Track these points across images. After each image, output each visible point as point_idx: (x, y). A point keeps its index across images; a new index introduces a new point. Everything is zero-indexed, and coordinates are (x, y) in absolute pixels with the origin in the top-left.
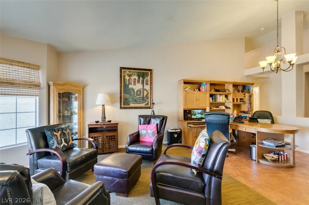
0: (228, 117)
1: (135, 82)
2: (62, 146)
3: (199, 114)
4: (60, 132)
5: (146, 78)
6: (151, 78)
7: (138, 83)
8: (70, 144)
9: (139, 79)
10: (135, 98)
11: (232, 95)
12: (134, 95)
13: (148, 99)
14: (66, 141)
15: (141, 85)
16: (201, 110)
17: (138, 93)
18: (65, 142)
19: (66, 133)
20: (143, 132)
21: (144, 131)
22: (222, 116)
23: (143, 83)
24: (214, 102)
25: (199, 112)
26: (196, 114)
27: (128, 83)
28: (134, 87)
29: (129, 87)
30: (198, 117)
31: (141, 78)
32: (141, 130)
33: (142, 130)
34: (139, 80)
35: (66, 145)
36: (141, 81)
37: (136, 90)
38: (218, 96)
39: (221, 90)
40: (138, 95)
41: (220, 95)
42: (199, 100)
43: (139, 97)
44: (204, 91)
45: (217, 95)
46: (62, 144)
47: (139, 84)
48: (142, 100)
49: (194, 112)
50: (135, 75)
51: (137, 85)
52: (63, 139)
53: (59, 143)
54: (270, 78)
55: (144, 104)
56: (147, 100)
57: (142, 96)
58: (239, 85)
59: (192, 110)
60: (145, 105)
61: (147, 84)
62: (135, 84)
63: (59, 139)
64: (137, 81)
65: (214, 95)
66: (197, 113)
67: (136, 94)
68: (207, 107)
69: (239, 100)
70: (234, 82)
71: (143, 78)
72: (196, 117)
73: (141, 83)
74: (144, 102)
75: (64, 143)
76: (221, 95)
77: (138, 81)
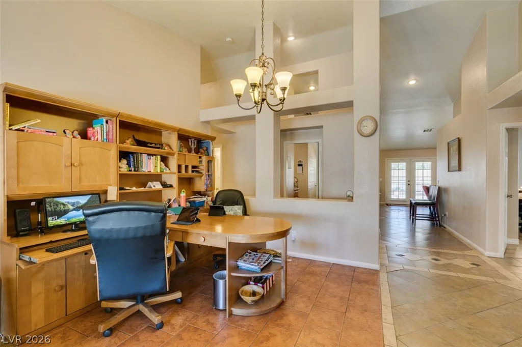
0: (162, 214)
3: (77, 209)
11: (176, 156)
16: (88, 197)
22: (145, 213)
24: (133, 172)
25: (78, 203)
26: (66, 212)
30: (74, 220)
38: (145, 157)
39: (151, 144)
41: (148, 155)
42: (81, 164)
44: (100, 138)
45: (142, 154)
49: (57, 204)
54: (235, 133)
58: (191, 138)
59: (48, 200)
65: (132, 153)
66: (71, 207)
68: (111, 185)
69: (190, 169)
70: (180, 130)
72: (68, 219)
76: (153, 155)
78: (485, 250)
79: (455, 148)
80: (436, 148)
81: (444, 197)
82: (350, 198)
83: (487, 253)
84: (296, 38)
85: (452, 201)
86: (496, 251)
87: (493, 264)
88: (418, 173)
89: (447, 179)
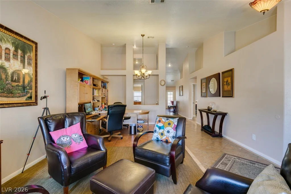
1: (7, 54)
5: (28, 54)
6: (36, 55)
7: (14, 58)
9: (16, 51)
10: (9, 85)
11: (101, 89)
12: (7, 80)
13: (31, 89)
15: (19, 63)
17: (15, 77)
20: (65, 140)
21: (65, 138)
23: (23, 62)
28: (6, 64)
31: (20, 52)
32: (60, 138)
33: (62, 138)
34: (15, 53)
36: (19, 57)
37: (10, 72)
40: (15, 81)
41: (96, 89)
43: (17, 85)
47: (16, 61)
48: (21, 90)
50: (9, 41)
51: (12, 61)
55: (25, 98)
56: (30, 91)
57: (21, 84)
59: (85, 105)
60: (26, 100)
61: (29, 64)
62: (8, 59)
64: (11, 54)
66: (88, 107)
67: (10, 78)
68: (92, 100)
70: (103, 80)
71: (24, 52)
72: (89, 111)
73: (19, 60)
74: (25, 96)
77: (13, 54)
78: (188, 118)
79: (181, 88)
80: (175, 87)
81: (178, 105)
82: (157, 104)
83: (189, 119)
84: (136, 46)
85: (180, 106)
86: (191, 118)
87: (190, 121)
88: (169, 96)
89: (178, 98)
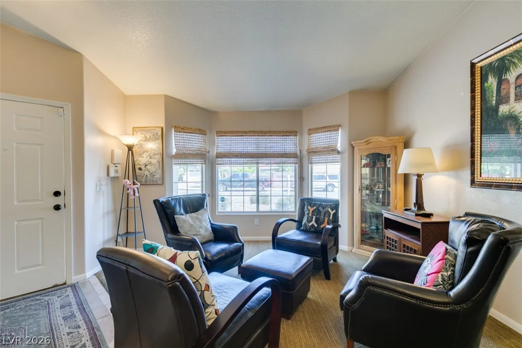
2: (310, 224)
4: (315, 207)
8: (322, 226)
14: (317, 221)
18: (315, 222)
19: (323, 211)
27: (494, 102)
29: (500, 114)
35: (316, 225)
46: (311, 222)
52: (314, 217)
53: (309, 221)
63: (310, 215)
75: (313, 222)
